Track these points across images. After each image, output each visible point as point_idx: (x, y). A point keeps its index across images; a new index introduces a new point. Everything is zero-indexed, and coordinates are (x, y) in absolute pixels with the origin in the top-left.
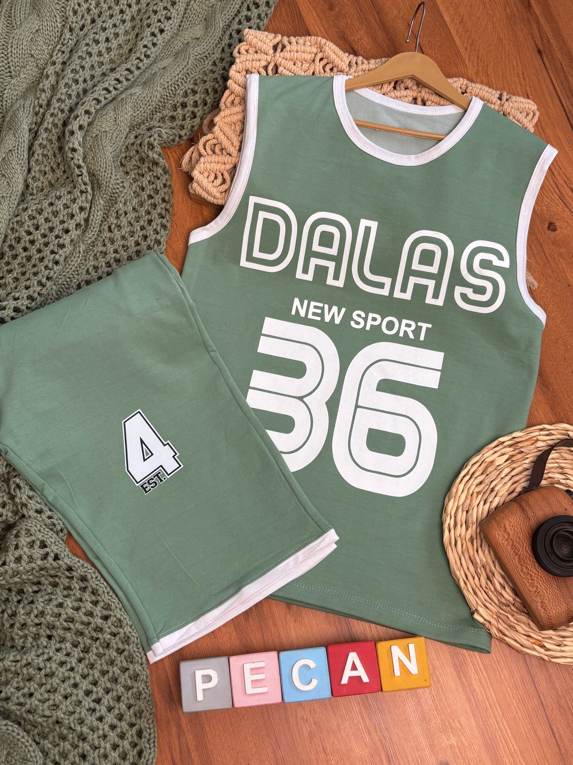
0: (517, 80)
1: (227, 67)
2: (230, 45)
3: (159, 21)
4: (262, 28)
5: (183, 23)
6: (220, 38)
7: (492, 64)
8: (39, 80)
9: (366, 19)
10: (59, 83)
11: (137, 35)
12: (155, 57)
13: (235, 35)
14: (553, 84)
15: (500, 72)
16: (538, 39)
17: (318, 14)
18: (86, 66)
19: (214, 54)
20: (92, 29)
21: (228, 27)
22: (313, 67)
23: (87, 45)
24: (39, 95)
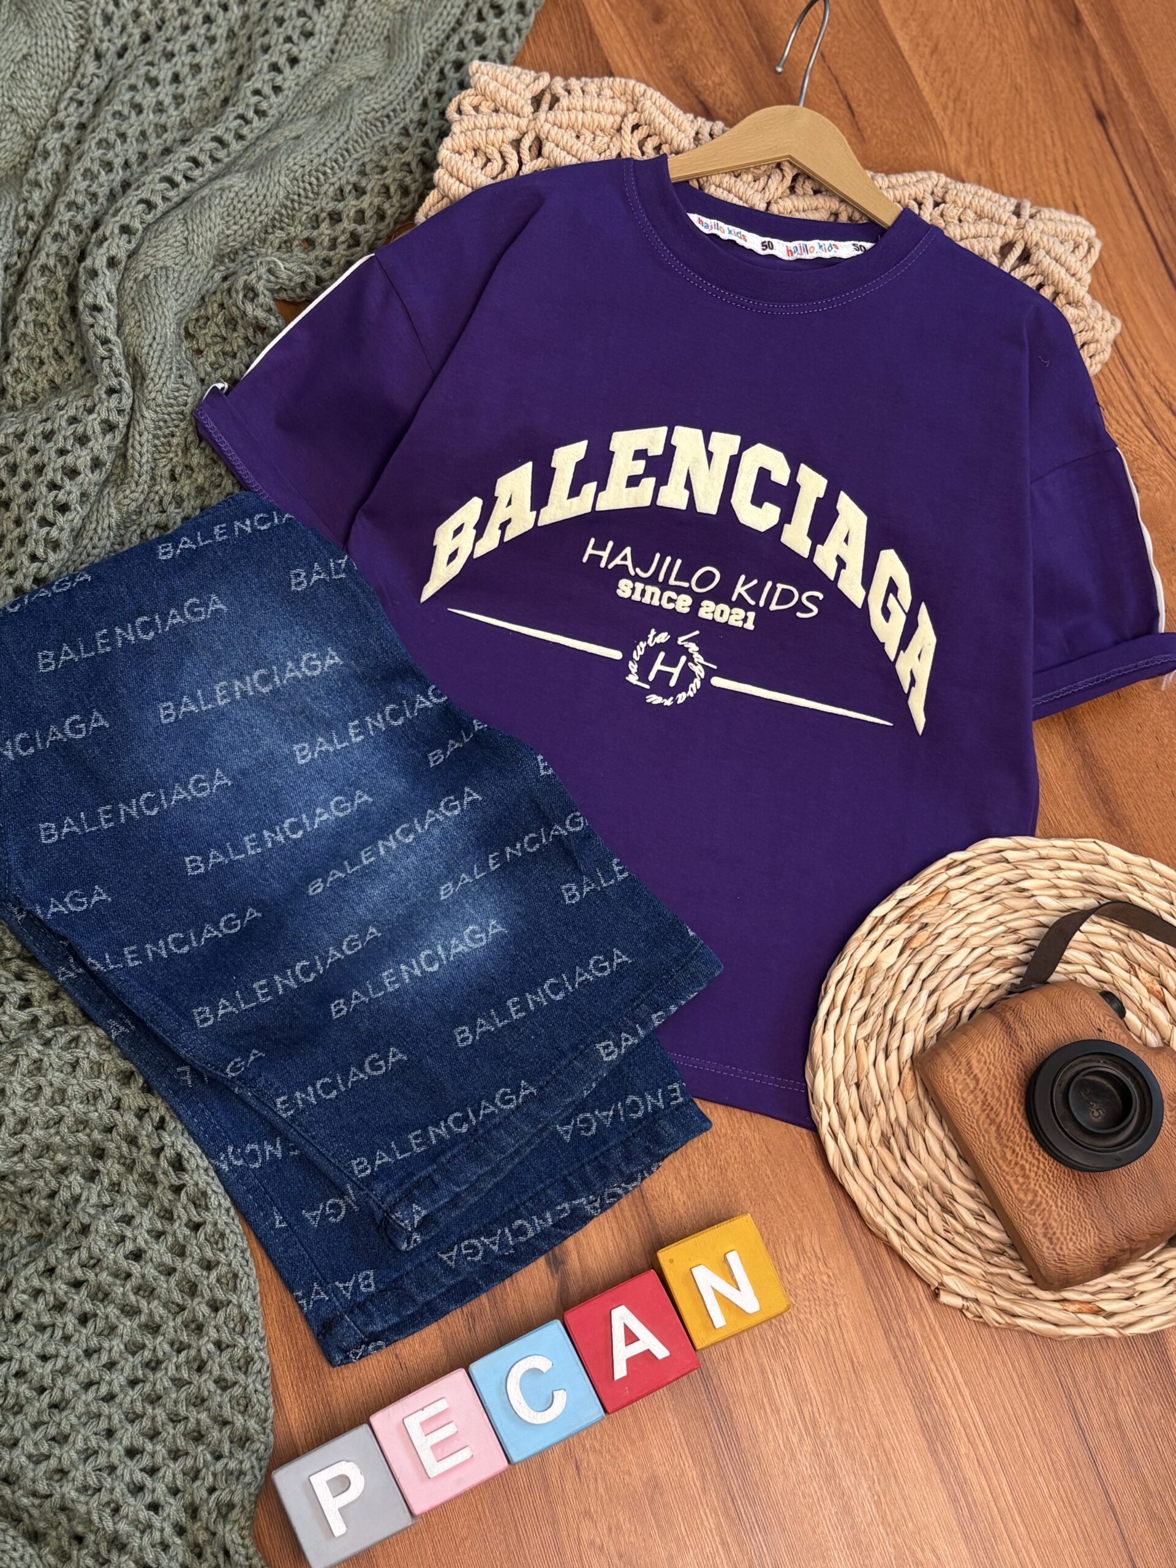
0: (1054, 175)
1: (432, 141)
2: (440, 95)
3: (289, 39)
4: (509, 58)
5: (339, 46)
6: (419, 78)
7: (1000, 141)
8: (27, 163)
9: (730, 40)
10: (70, 168)
11: (240, 70)
12: (277, 115)
13: (451, 74)
14: (1130, 185)
15: (1017, 157)
16: (1095, 89)
17: (628, 29)
18: (130, 133)
19: (405, 111)
20: (143, 54)
21: (435, 55)
22: (618, 144)
23: (133, 88)
24: (26, 194)
